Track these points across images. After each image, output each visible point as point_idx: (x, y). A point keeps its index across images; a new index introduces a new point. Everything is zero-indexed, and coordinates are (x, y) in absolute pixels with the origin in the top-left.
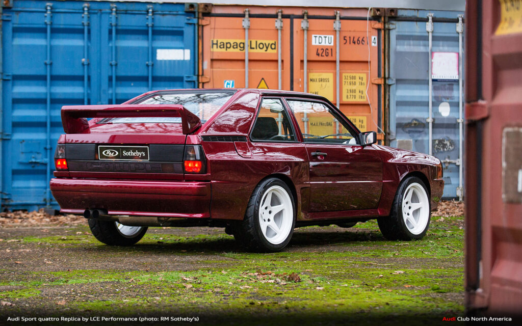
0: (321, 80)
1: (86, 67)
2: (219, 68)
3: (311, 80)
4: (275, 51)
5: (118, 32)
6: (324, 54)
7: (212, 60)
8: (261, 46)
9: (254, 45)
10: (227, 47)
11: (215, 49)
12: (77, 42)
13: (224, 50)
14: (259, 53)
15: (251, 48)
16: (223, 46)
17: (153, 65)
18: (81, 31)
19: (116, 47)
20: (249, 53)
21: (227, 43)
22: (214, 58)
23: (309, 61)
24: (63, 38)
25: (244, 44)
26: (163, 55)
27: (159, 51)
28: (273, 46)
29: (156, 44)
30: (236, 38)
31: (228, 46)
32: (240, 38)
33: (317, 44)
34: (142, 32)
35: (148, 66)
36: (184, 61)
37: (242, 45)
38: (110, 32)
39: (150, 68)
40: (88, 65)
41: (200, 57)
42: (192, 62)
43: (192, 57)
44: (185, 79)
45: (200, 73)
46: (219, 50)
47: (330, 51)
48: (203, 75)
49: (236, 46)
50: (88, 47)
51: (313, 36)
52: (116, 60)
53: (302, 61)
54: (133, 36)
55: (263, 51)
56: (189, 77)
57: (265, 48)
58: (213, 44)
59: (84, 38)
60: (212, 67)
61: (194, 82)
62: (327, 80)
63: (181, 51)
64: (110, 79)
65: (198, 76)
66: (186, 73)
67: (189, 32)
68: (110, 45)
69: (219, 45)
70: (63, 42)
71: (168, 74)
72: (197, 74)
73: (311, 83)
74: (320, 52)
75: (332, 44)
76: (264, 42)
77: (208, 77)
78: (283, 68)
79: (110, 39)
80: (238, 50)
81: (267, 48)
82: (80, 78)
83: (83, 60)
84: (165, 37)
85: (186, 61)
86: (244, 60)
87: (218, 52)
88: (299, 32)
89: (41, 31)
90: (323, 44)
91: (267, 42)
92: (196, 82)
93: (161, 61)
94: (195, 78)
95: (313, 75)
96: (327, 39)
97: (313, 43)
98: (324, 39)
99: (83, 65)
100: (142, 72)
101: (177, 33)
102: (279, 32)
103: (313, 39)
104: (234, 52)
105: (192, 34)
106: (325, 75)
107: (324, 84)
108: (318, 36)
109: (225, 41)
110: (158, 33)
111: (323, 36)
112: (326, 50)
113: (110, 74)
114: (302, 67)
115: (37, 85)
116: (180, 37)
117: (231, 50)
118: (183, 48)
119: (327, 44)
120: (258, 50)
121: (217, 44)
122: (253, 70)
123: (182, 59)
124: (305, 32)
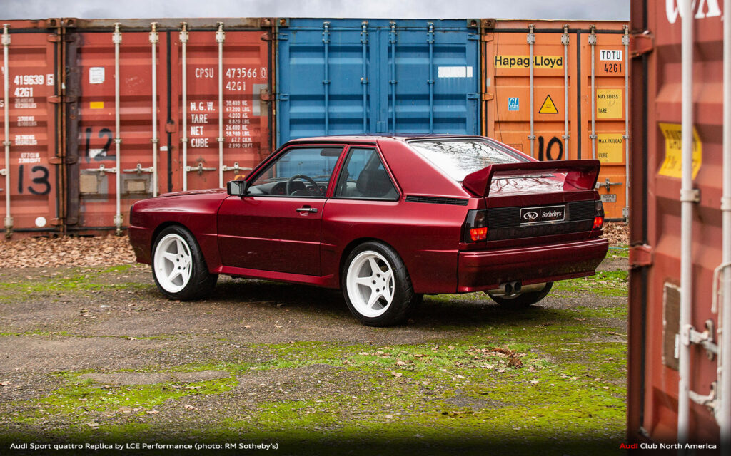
0: (610, 97)
1: (365, 86)
2: (504, 86)
3: (599, 97)
4: (561, 67)
5: (397, 49)
6: (612, 70)
7: (496, 77)
8: (547, 62)
9: (539, 61)
10: (511, 64)
11: (499, 66)
12: (356, 61)
13: (508, 67)
14: (545, 69)
15: (536, 64)
16: (507, 62)
17: (434, 83)
18: (360, 50)
19: (396, 65)
20: (534, 70)
21: (511, 60)
22: (497, 75)
23: (596, 77)
24: (342, 57)
25: (528, 60)
26: (445, 72)
27: (440, 69)
28: (559, 62)
29: (437, 61)
30: (521, 54)
31: (513, 62)
32: (524, 54)
33: (605, 59)
34: (422, 50)
35: (429, 84)
36: (466, 78)
37: (526, 62)
38: (390, 50)
39: (431, 86)
40: (367, 84)
41: (484, 74)
42: (475, 79)
43: (475, 74)
44: (468, 97)
45: (483, 91)
46: (503, 66)
47: (618, 67)
48: (486, 92)
49: (520, 62)
50: (367, 65)
51: (601, 51)
52: (396, 79)
53: (589, 77)
54: (414, 54)
55: (549, 67)
56: (471, 95)
57: (551, 64)
58: (496, 60)
59: (362, 57)
60: (495, 84)
61: (477, 99)
62: (616, 97)
63: (464, 68)
64: (390, 98)
65: (481, 93)
66: (469, 91)
67: (471, 49)
68: (390, 63)
69: (503, 61)
70: (340, 61)
71: (449, 92)
72: (479, 91)
73: (599, 100)
74: (608, 67)
75: (621, 59)
76: (549, 58)
77: (492, 94)
78: (569, 85)
79: (390, 56)
80: (522, 67)
81: (553, 64)
82: (360, 97)
83: (362, 79)
84: (446, 54)
85: (469, 78)
86: (529, 77)
87: (501, 69)
88: (586, 47)
89: (318, 50)
90: (611, 59)
91: (553, 58)
92: (479, 100)
93: (442, 79)
94: (478, 96)
95: (601, 92)
96: (615, 54)
97: (601, 59)
98: (612, 54)
99: (362, 83)
100: (422, 90)
101: (460, 50)
102: (566, 47)
103: (601, 54)
104: (518, 69)
105: (475, 51)
106: (613, 92)
107: (612, 100)
108: (606, 51)
109: (509, 58)
110: (438, 50)
111: (611, 51)
112: (614, 66)
113: (390, 93)
114: (589, 84)
115: (316, 105)
116: (462, 54)
117: (516, 66)
118: (466, 66)
119: (616, 59)
120: (544, 67)
121: (500, 61)
122: (538, 87)
123: (465, 76)
124: (593, 47)
